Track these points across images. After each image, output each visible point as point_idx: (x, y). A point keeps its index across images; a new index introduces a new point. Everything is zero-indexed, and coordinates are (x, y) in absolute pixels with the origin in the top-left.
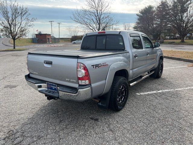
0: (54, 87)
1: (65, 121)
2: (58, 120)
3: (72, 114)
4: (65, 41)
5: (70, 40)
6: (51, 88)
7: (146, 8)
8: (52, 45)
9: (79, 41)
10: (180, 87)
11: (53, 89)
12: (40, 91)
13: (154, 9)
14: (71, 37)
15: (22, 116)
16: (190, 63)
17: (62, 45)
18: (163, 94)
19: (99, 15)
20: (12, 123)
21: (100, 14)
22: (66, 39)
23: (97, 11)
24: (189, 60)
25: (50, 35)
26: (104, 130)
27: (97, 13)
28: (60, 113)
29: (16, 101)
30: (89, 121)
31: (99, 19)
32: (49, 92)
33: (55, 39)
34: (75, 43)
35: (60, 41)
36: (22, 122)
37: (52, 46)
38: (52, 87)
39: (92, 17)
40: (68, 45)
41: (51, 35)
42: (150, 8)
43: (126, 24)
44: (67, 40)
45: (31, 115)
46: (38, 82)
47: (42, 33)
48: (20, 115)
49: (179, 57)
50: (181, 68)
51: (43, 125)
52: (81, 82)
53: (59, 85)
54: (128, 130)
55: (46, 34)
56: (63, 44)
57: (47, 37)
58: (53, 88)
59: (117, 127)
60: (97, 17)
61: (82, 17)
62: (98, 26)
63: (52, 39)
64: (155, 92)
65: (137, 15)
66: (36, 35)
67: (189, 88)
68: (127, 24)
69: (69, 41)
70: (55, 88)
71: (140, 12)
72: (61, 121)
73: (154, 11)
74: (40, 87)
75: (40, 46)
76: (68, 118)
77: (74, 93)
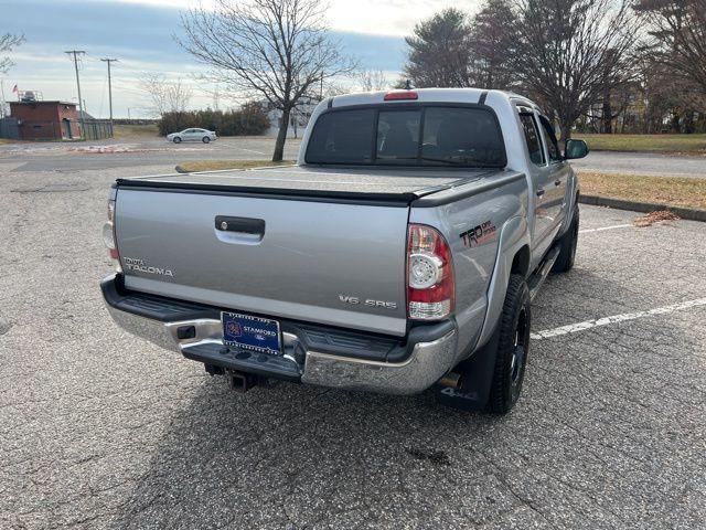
0: (260, 334)
1: (309, 478)
2: (277, 471)
3: (322, 440)
4: (135, 130)
5: (154, 126)
6: (250, 339)
7: (438, 18)
8: (87, 148)
9: (194, 134)
10: (662, 304)
11: (257, 343)
12: (188, 354)
13: (466, 23)
14: (160, 117)
15: (101, 468)
16: (637, 214)
17: (127, 147)
18: (620, 330)
19: (286, 35)
20: (66, 510)
21: (291, 31)
22: (138, 122)
23: (280, 17)
24: (629, 203)
25: (73, 106)
26: (493, 502)
27: (280, 24)
28: (267, 440)
29: (37, 397)
30: (414, 467)
31: (286, 49)
32: (239, 357)
33: (94, 122)
34: (178, 141)
35: (116, 130)
36: (114, 498)
37: (88, 153)
38: (253, 334)
39: (262, 42)
40: (151, 146)
41: (78, 108)
42: (453, 17)
43: (370, 75)
44: (145, 130)
45: (142, 461)
46: (178, 311)
47: (39, 98)
48: (86, 464)
49: (593, 194)
50: (617, 231)
51: (223, 505)
52: (420, 310)
53: (290, 323)
54: (590, 494)
55: (56, 104)
56: (134, 145)
57: (61, 116)
58: (259, 337)
59: (539, 482)
60: (280, 41)
61: (221, 39)
62: (285, 75)
63: (81, 121)
64: (586, 325)
65: (409, 41)
66: (13, 105)
67: (689, 304)
68: (373, 73)
69: (151, 131)
70: (267, 337)
71: (417, 32)
72: (291, 477)
73: (467, 31)
74: (188, 333)
75: (33, 150)
76: (315, 460)
77: (390, 361)
